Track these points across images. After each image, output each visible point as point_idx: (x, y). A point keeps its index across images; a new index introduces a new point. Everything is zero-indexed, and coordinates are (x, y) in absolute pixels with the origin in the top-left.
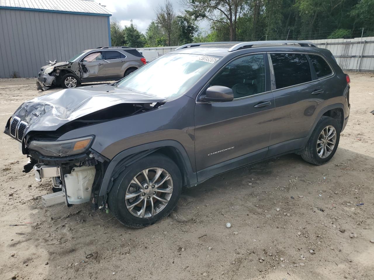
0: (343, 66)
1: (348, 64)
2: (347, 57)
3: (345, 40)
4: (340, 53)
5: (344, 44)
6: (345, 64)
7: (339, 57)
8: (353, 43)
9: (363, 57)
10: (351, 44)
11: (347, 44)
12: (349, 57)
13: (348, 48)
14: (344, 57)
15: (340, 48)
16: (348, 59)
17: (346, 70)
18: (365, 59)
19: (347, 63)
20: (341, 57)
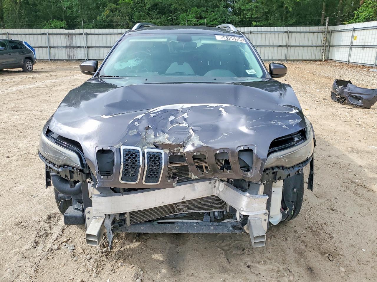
0: (71, 56)
1: (76, 54)
2: (73, 48)
3: (67, 31)
4: (65, 44)
5: (67, 35)
6: (73, 54)
7: (65, 48)
8: (75, 35)
9: (88, 47)
10: (74, 35)
11: (70, 35)
12: (75, 48)
13: (72, 39)
14: (70, 47)
15: (64, 39)
16: (75, 49)
17: (75, 60)
18: (90, 49)
19: (74, 53)
20: (67, 48)
